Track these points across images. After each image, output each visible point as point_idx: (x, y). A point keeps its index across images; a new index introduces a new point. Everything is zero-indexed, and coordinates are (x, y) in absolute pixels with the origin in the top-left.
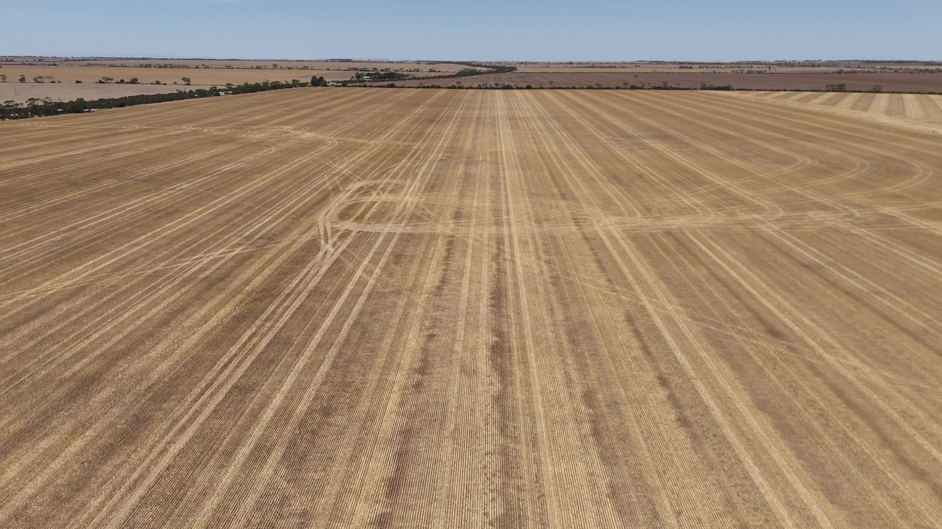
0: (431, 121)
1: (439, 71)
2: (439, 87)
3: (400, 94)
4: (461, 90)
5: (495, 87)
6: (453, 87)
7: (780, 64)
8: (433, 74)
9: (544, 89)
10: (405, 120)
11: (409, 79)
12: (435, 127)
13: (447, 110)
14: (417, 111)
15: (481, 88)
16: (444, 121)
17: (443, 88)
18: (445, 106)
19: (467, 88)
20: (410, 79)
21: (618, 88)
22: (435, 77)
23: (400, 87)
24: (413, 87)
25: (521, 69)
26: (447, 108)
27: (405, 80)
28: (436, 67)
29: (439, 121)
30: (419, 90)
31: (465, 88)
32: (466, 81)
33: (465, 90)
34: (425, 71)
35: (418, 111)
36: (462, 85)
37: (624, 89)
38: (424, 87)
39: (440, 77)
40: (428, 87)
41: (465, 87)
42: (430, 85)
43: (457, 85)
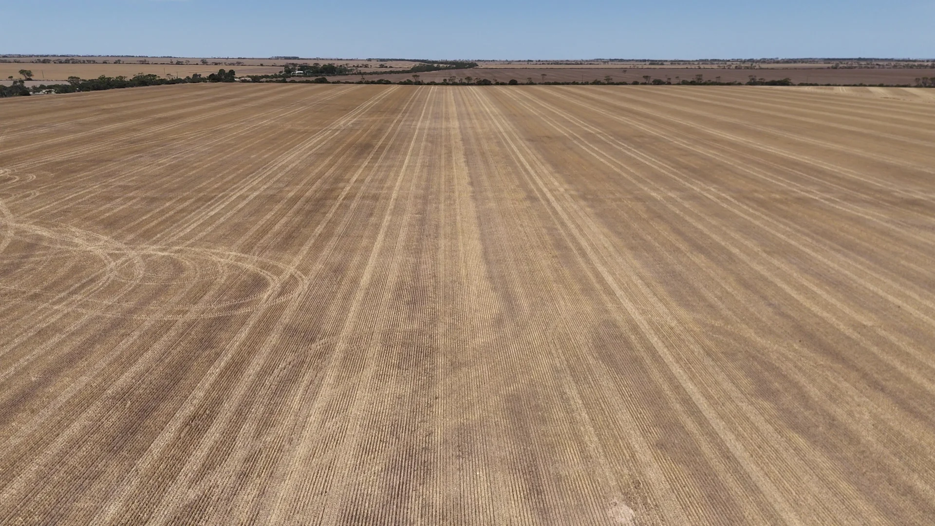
0: (364, 149)
1: (391, 67)
2: (388, 83)
3: (329, 92)
4: (421, 86)
5: (466, 82)
6: (409, 83)
7: (764, 61)
8: (383, 70)
9: (535, 84)
10: (308, 146)
11: (351, 74)
12: (369, 168)
13: (399, 121)
14: (342, 122)
15: (448, 84)
16: (391, 149)
17: (394, 83)
18: (395, 111)
19: (428, 84)
20: (355, 74)
21: (636, 83)
22: (385, 73)
23: (333, 83)
24: (353, 83)
25: (481, 66)
26: (399, 116)
27: (347, 75)
28: (388, 64)
29: (382, 148)
30: (359, 86)
31: (425, 84)
32: (425, 77)
33: (424, 86)
34: (374, 67)
35: (344, 122)
36: (420, 80)
37: (645, 84)
38: (367, 83)
39: (391, 72)
40: (373, 83)
41: (426, 81)
42: (376, 80)
43: (413, 80)
